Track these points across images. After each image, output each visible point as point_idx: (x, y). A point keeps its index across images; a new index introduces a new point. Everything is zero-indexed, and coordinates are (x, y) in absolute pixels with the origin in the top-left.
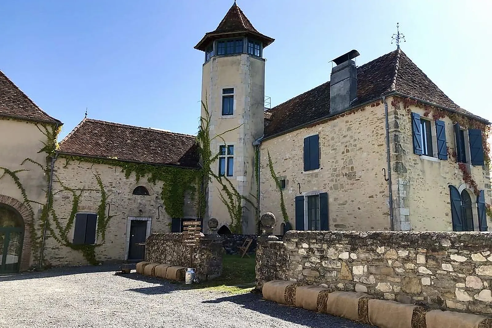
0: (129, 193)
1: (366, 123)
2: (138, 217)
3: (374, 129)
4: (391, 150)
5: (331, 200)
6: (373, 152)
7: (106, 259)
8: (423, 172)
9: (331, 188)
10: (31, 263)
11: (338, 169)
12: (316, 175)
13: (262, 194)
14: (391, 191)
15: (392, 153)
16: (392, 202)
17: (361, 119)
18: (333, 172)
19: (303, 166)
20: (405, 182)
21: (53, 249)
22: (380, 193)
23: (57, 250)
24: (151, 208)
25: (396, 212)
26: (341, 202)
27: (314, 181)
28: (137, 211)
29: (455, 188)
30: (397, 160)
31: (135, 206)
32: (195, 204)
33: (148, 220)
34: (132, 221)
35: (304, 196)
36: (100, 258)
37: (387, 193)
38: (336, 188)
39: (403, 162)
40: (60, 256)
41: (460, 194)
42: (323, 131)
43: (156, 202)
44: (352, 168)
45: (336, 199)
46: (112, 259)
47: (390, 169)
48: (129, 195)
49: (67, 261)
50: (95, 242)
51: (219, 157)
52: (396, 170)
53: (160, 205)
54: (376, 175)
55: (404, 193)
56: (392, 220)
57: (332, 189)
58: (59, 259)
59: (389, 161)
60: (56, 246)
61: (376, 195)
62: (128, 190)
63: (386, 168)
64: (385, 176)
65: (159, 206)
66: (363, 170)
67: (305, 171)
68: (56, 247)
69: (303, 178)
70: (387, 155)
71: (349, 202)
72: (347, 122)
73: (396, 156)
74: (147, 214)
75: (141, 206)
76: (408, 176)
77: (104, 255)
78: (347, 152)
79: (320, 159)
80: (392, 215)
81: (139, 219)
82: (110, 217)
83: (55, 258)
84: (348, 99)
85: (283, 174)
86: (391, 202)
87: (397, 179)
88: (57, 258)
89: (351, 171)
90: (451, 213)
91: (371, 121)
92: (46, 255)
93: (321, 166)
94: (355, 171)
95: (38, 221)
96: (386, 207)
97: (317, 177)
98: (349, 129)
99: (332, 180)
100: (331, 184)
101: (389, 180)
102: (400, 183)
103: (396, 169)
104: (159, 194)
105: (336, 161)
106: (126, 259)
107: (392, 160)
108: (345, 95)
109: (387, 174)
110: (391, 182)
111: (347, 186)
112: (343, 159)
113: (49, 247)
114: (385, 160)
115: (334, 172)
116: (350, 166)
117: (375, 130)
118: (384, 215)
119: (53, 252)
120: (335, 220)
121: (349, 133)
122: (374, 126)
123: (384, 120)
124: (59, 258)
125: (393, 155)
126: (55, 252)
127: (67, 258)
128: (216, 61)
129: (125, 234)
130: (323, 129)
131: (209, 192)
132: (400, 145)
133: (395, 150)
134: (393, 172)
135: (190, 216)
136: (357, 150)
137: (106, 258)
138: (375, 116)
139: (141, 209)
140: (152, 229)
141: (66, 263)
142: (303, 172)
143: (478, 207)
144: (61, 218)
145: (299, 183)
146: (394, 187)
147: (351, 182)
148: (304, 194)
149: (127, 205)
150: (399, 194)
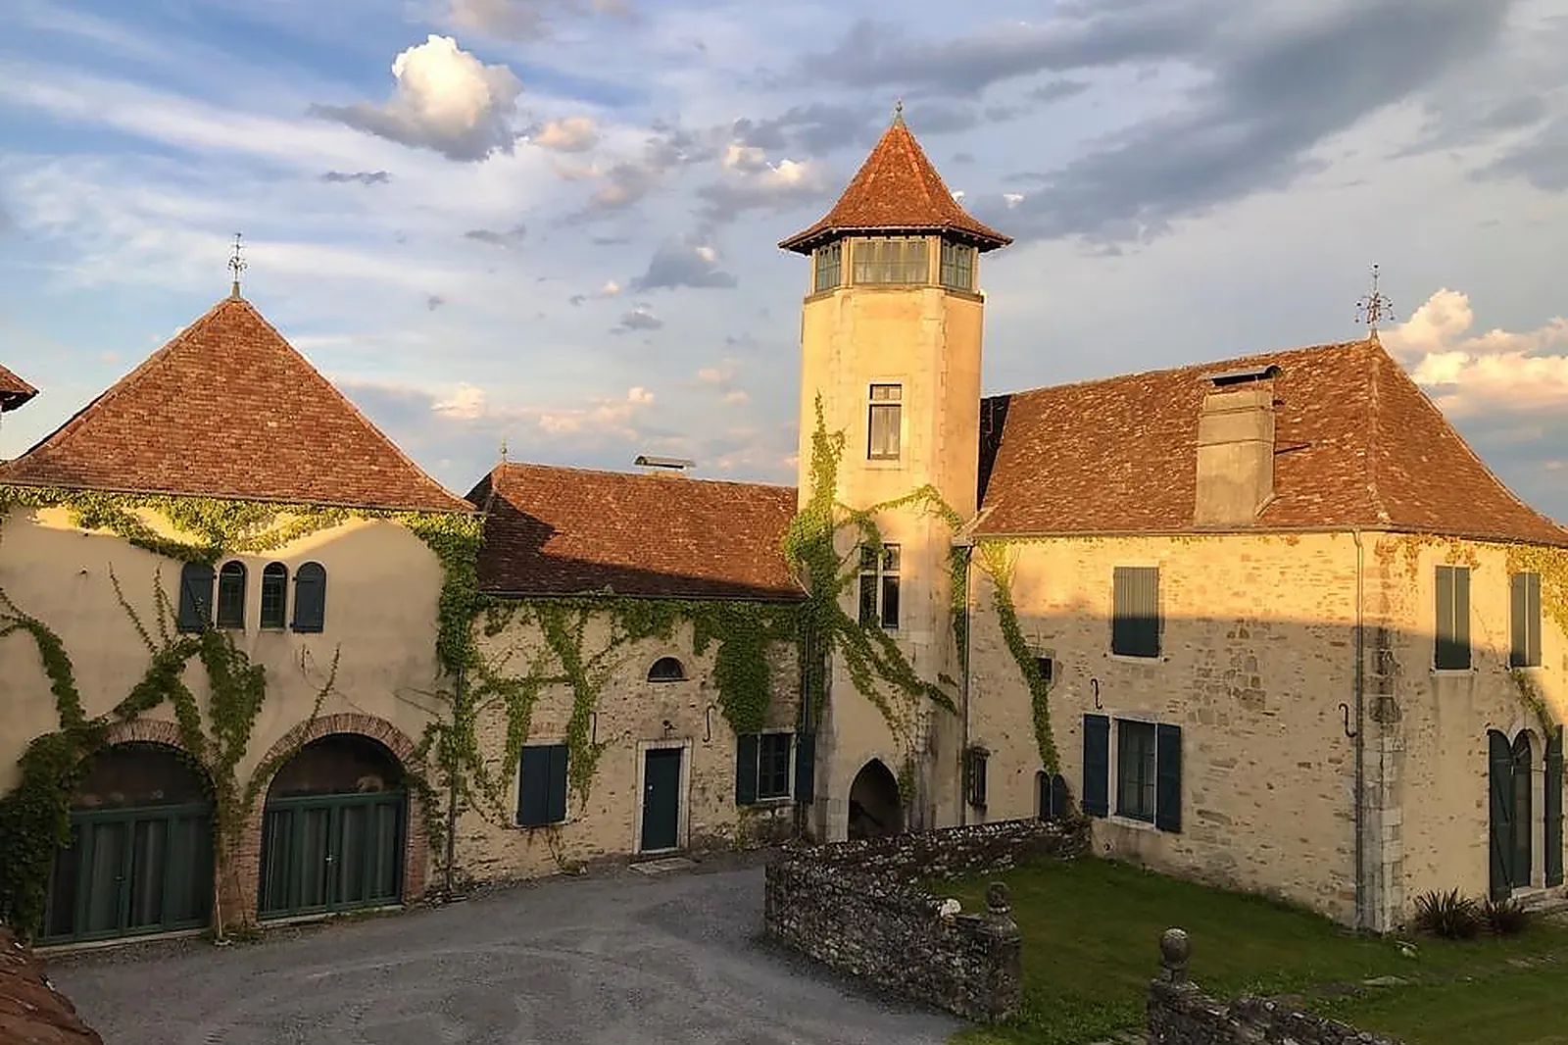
0: (640, 679)
1: (1302, 577)
2: (662, 739)
3: (1320, 599)
4: (1367, 664)
5: (1189, 746)
6: (1317, 656)
7: (592, 856)
8: (1436, 709)
9: (1192, 717)
10: (430, 879)
11: (1214, 673)
12: (1149, 673)
13: (975, 680)
14: (1360, 763)
15: (1369, 673)
16: (1362, 790)
17: (1287, 562)
18: (1198, 676)
19: (1110, 638)
20: (1397, 743)
21: (473, 839)
22: (1330, 761)
23: (483, 841)
24: (689, 713)
25: (1369, 818)
26: (1219, 759)
27: (1141, 685)
28: (658, 724)
29: (1501, 734)
30: (1382, 692)
31: (653, 711)
32: (792, 692)
33: (683, 748)
34: (650, 753)
35: (1111, 718)
36: (578, 854)
37: (1349, 763)
38: (1205, 718)
39: (1394, 696)
40: (490, 858)
41: (1512, 744)
42: (1173, 561)
43: (702, 696)
44: (1255, 680)
45: (1202, 748)
46: (606, 852)
47: (1360, 709)
48: (638, 684)
49: (506, 868)
50: (567, 815)
51: (862, 576)
52: (1378, 717)
53: (710, 704)
54: (1321, 714)
55: (1394, 772)
56: (1359, 835)
57: (1195, 720)
58: (488, 864)
59: (1360, 691)
60: (478, 832)
61: (1320, 764)
62: (637, 672)
63: (1352, 705)
64: (1347, 723)
65: (710, 707)
66: (1287, 695)
67: (1115, 653)
68: (481, 834)
69: (1109, 669)
70: (1355, 674)
71: (1242, 762)
72: (1245, 558)
73: (1381, 684)
74: (680, 731)
75: (667, 711)
76: (1402, 727)
77: (588, 846)
78: (1241, 636)
79: (1162, 632)
80: (1359, 821)
81: (663, 745)
82: (597, 748)
83: (480, 862)
84: (1252, 497)
85: (1045, 644)
86: (1359, 791)
87: (1379, 740)
88: (484, 862)
89: (1250, 688)
90: (1488, 799)
91: (1314, 575)
92: (459, 857)
93: (1164, 653)
94: (1262, 689)
95: (437, 772)
96: (1346, 800)
97: (1152, 677)
98: (1250, 578)
99: (1196, 698)
100: (1192, 706)
101: (1356, 737)
102: (1386, 749)
103: (1376, 715)
104: (708, 676)
105: (1210, 651)
106: (636, 852)
107: (1367, 688)
108: (1242, 485)
109: (1352, 719)
110: (1362, 740)
111: (1238, 722)
112: (1229, 650)
113: (464, 835)
114: (1349, 684)
115: (1201, 678)
116: (1250, 675)
117: (1327, 602)
118: (1339, 819)
119: (474, 848)
120: (1199, 800)
121: (1250, 589)
122: (1324, 591)
123: (1353, 584)
124: (489, 861)
125: (1371, 677)
126: (477, 847)
127: (506, 861)
128: (853, 303)
129: (633, 787)
130: (1174, 556)
131: (834, 669)
132: (1390, 654)
133: (1377, 669)
134: (1367, 720)
135: (780, 726)
136: (1271, 639)
137: (590, 852)
138: (1328, 566)
139: (667, 719)
140: (694, 768)
141: (504, 871)
142: (1110, 654)
143: (1546, 772)
144: (487, 762)
145: (1095, 680)
146: (1370, 758)
147: (1252, 715)
148: (1109, 712)
149: (636, 711)
150: (1382, 776)
